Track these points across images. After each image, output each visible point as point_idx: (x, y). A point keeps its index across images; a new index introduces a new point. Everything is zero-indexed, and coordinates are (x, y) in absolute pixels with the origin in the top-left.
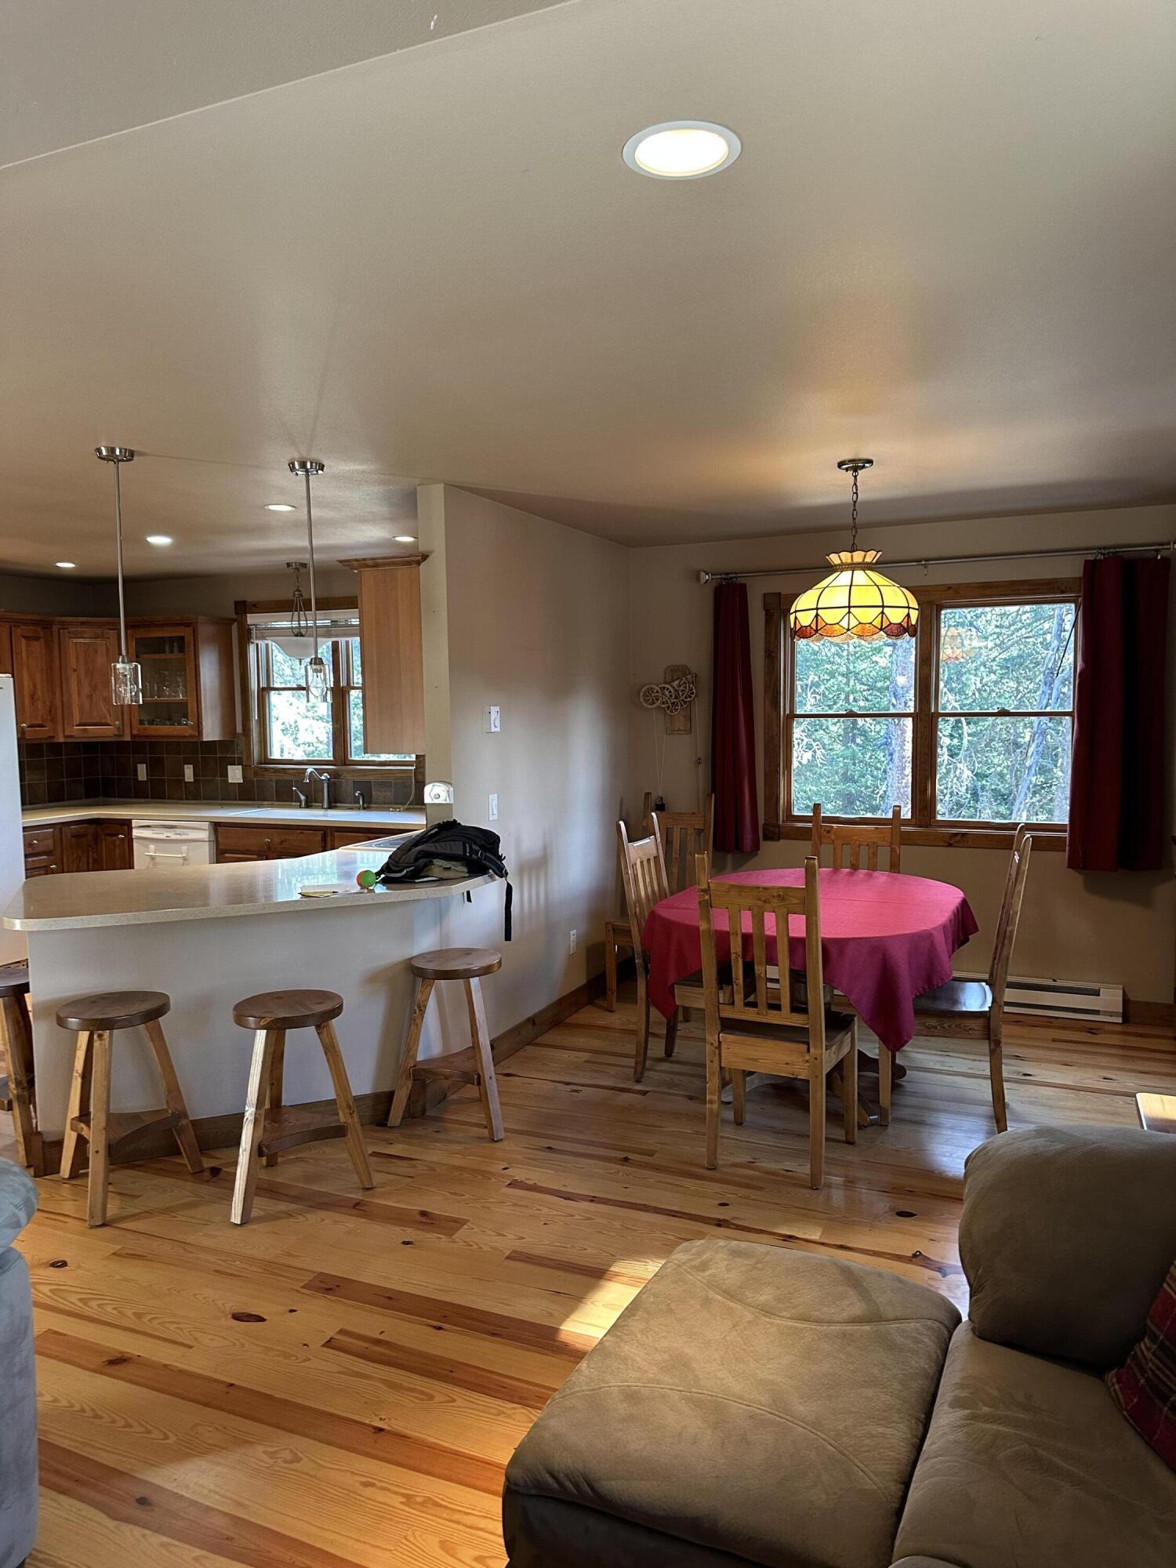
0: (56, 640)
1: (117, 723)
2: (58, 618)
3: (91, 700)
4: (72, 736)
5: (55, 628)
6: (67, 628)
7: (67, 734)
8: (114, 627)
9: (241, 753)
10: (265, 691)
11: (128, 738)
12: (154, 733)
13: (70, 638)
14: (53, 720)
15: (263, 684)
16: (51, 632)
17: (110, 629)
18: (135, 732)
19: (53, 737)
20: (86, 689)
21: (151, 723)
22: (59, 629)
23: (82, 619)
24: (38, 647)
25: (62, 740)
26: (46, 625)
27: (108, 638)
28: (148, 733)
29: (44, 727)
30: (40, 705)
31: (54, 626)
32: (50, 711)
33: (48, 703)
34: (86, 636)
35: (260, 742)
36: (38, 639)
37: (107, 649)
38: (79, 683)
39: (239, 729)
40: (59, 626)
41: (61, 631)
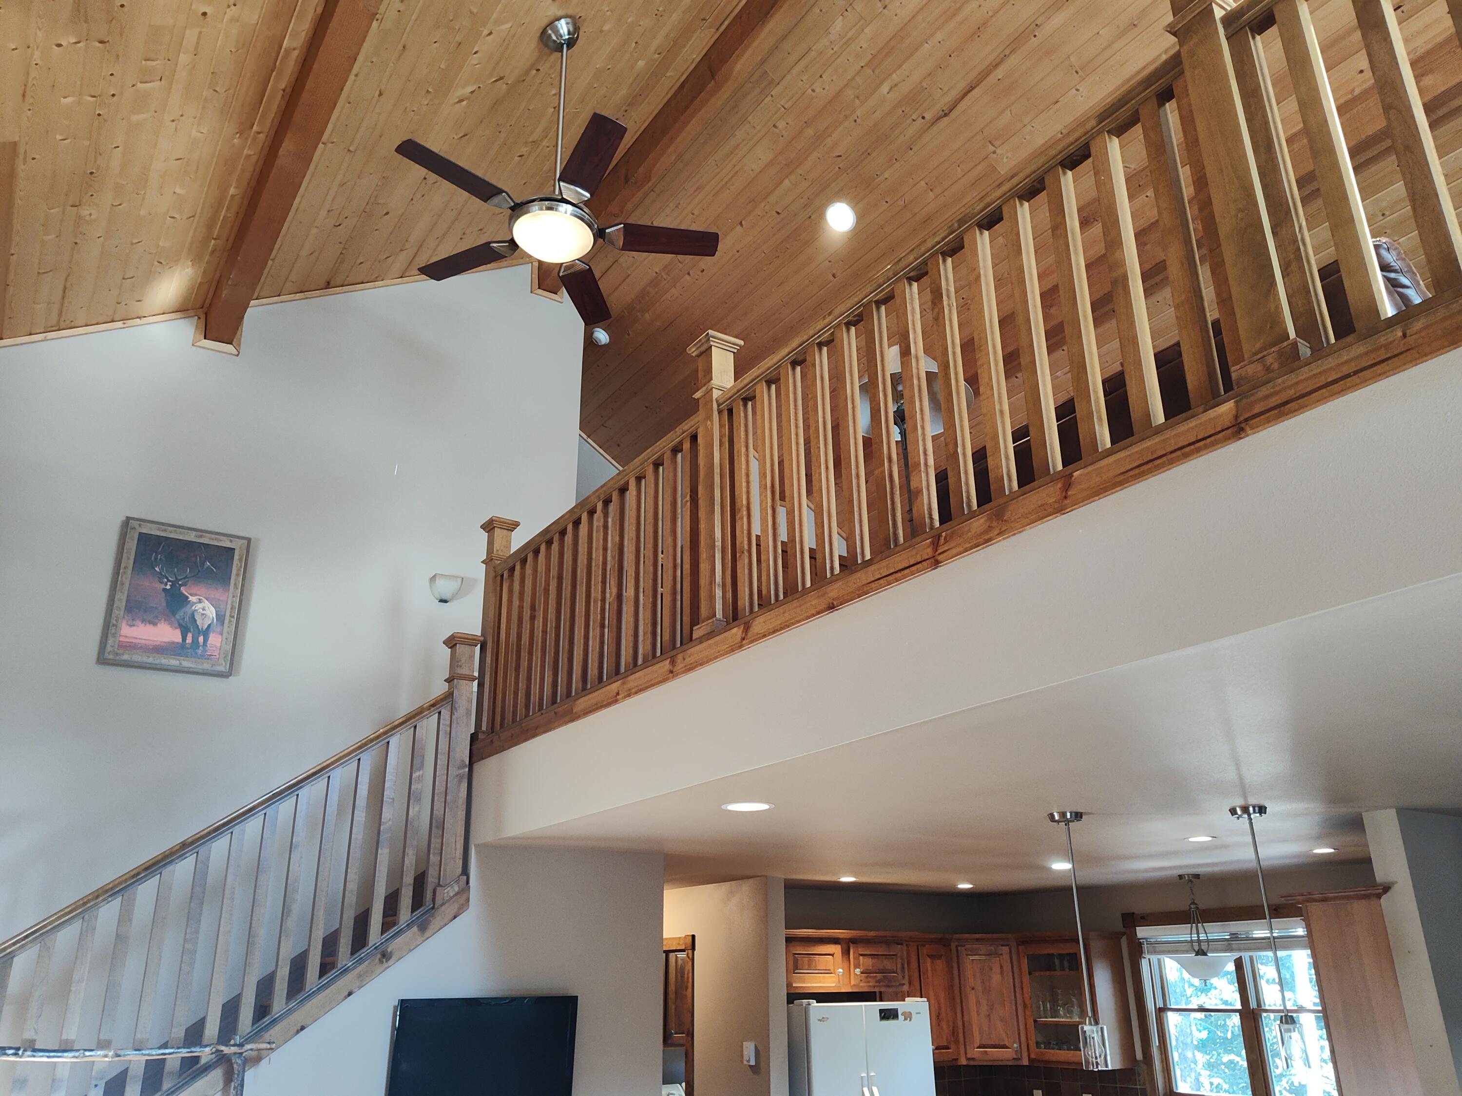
0: (955, 959)
1: (1015, 1045)
2: (956, 936)
3: (990, 1020)
4: (973, 1059)
5: (953, 945)
6: (964, 946)
7: (969, 1056)
8: (1006, 943)
9: (1144, 1084)
10: (1161, 1011)
11: (1025, 1062)
12: (1053, 1059)
13: (967, 955)
14: (957, 1041)
15: (1160, 1004)
16: (951, 950)
17: (1002, 945)
18: (1033, 1056)
19: (957, 1059)
20: (984, 1009)
21: (1048, 1045)
22: (957, 947)
23: (977, 936)
24: (940, 964)
25: (963, 1062)
26: (945, 943)
27: (1002, 954)
28: (1046, 1058)
29: (948, 1048)
30: (945, 1026)
31: (952, 944)
32: (953, 1033)
33: (951, 1024)
34: (981, 953)
35: (1163, 1072)
36: (940, 957)
37: (1001, 967)
38: (978, 1002)
39: (1139, 1056)
40: (957, 943)
41: (959, 948)
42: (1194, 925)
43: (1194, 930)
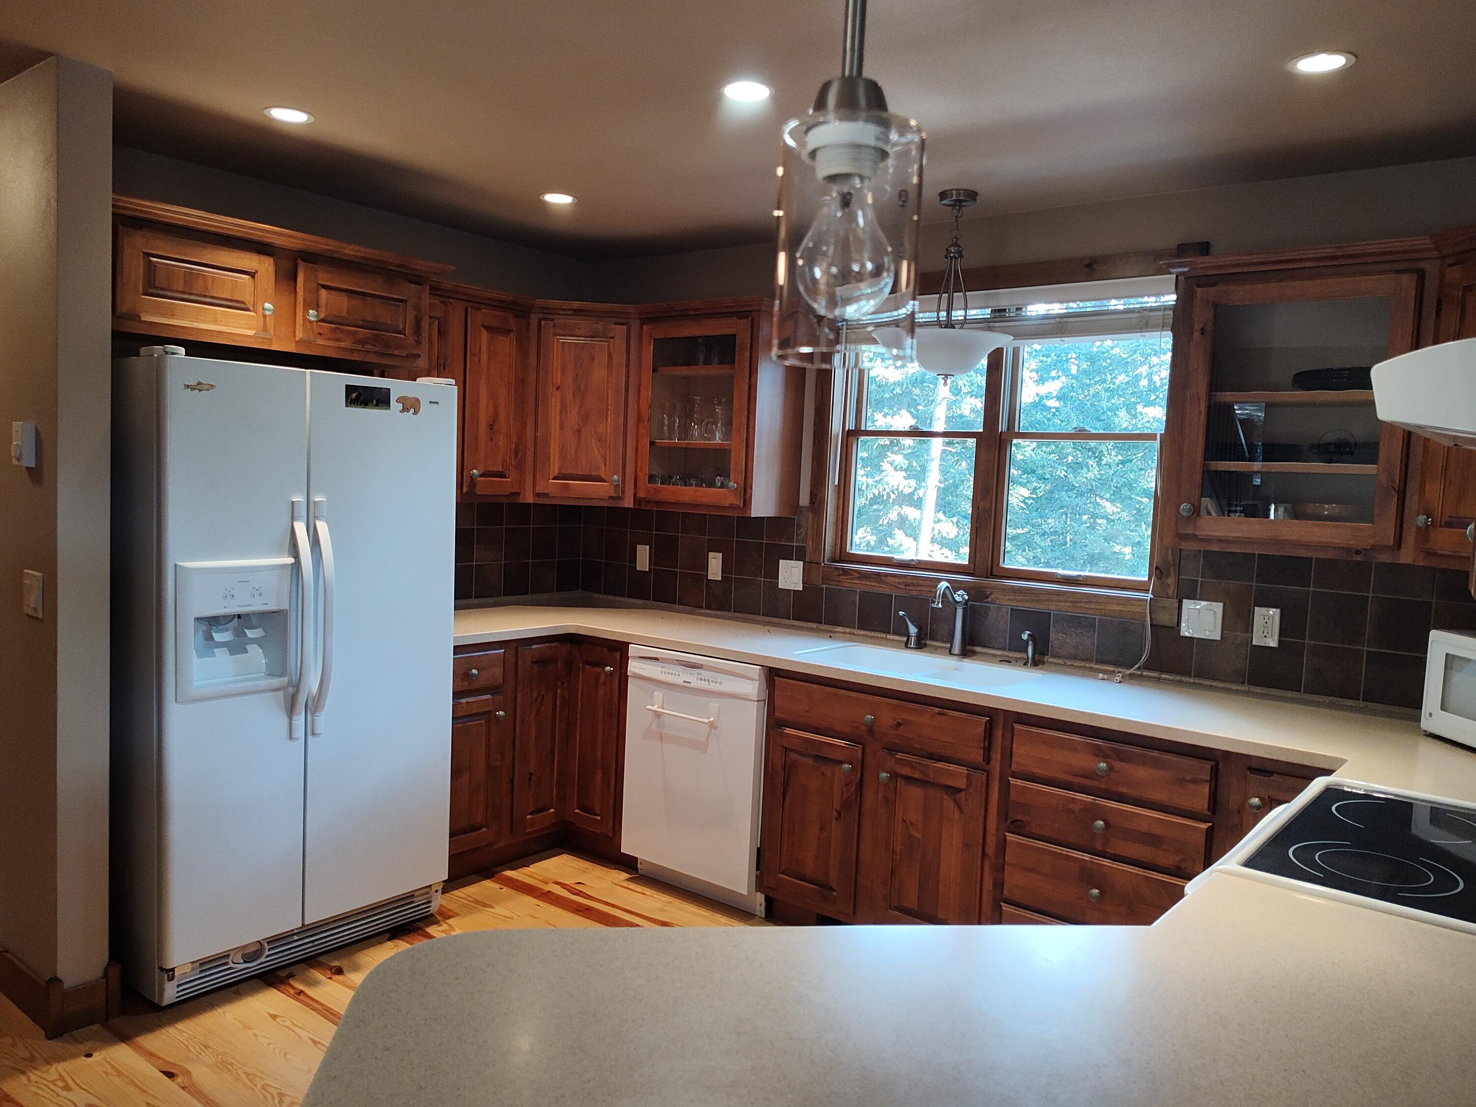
0: (534, 337)
1: (616, 477)
2: (539, 302)
3: (579, 437)
4: (546, 495)
5: (534, 318)
6: (552, 320)
7: (538, 490)
8: (623, 321)
9: (805, 540)
10: (852, 435)
11: (628, 503)
12: (671, 498)
13: (555, 334)
14: (520, 467)
15: (851, 425)
16: (528, 324)
17: (616, 324)
18: (641, 494)
19: (519, 494)
20: (573, 420)
21: (667, 480)
22: (540, 320)
23: (576, 304)
24: (506, 345)
25: (529, 499)
26: (521, 311)
27: (612, 338)
28: (661, 497)
29: (505, 477)
30: (501, 441)
31: (532, 315)
32: (516, 453)
33: (514, 440)
34: (577, 332)
35: (837, 523)
36: (507, 332)
37: (610, 356)
38: (564, 410)
39: (804, 499)
40: (541, 316)
41: (543, 322)
42: (945, 295)
43: (944, 305)
